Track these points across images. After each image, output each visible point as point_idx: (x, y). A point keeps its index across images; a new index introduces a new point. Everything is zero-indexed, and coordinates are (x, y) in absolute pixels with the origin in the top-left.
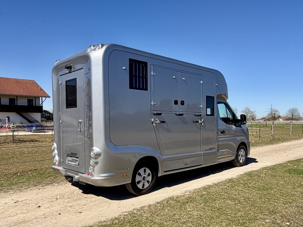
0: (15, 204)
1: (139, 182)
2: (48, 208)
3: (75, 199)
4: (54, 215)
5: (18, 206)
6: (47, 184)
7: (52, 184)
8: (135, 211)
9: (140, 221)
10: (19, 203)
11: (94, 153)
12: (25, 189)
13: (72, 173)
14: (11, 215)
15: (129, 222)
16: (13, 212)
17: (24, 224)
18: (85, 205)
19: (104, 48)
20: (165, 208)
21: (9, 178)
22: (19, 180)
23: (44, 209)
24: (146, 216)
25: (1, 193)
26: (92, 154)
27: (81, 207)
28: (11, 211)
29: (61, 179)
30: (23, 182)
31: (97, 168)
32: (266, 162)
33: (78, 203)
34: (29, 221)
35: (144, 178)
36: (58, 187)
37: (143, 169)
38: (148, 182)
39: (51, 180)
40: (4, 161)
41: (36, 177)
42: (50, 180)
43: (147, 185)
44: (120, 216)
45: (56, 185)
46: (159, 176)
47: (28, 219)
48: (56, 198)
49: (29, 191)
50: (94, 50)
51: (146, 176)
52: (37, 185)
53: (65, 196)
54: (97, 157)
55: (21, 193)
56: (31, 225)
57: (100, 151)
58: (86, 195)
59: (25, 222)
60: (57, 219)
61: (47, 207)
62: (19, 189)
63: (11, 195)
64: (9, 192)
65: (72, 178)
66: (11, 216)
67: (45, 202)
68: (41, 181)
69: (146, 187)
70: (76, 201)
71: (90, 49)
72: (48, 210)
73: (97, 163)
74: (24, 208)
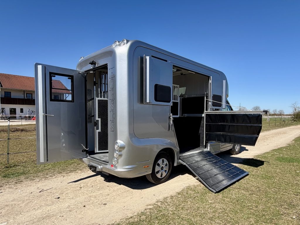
0: (40, 193)
1: (158, 172)
2: (73, 198)
3: (98, 187)
4: (79, 207)
5: (43, 196)
6: (71, 171)
7: (75, 171)
8: (159, 204)
9: (167, 217)
10: (44, 192)
11: (118, 146)
12: (51, 176)
13: (95, 164)
14: (35, 207)
15: (156, 218)
16: (38, 204)
17: (48, 220)
18: (108, 195)
19: (129, 44)
20: (187, 200)
21: (36, 164)
22: (45, 167)
23: (69, 200)
24: (172, 210)
25: (28, 181)
26: (116, 146)
27: (105, 198)
28: (35, 202)
29: (83, 166)
30: (48, 169)
31: (121, 160)
32: (255, 150)
33: (101, 193)
34: (53, 216)
35: (162, 168)
36: (81, 174)
37: (161, 159)
38: (165, 171)
39: (75, 166)
40: (33, 147)
41: (61, 164)
42: (73, 167)
43: (164, 174)
44: (145, 209)
45: (80, 172)
46: (174, 165)
47: (52, 213)
48: (80, 187)
49: (53, 178)
50: (120, 45)
51: (164, 166)
52: (62, 172)
53: (88, 185)
54: (121, 149)
55: (47, 181)
56: (55, 221)
57: (124, 144)
58: (108, 184)
59: (48, 217)
60: (82, 213)
61: (71, 197)
62: (44, 176)
63: (37, 183)
64: (34, 179)
65: (96, 168)
66: (35, 209)
67: (69, 191)
68: (66, 168)
69: (164, 176)
70: (99, 191)
71: (115, 45)
72: (73, 201)
73: (121, 155)
74: (48, 199)
